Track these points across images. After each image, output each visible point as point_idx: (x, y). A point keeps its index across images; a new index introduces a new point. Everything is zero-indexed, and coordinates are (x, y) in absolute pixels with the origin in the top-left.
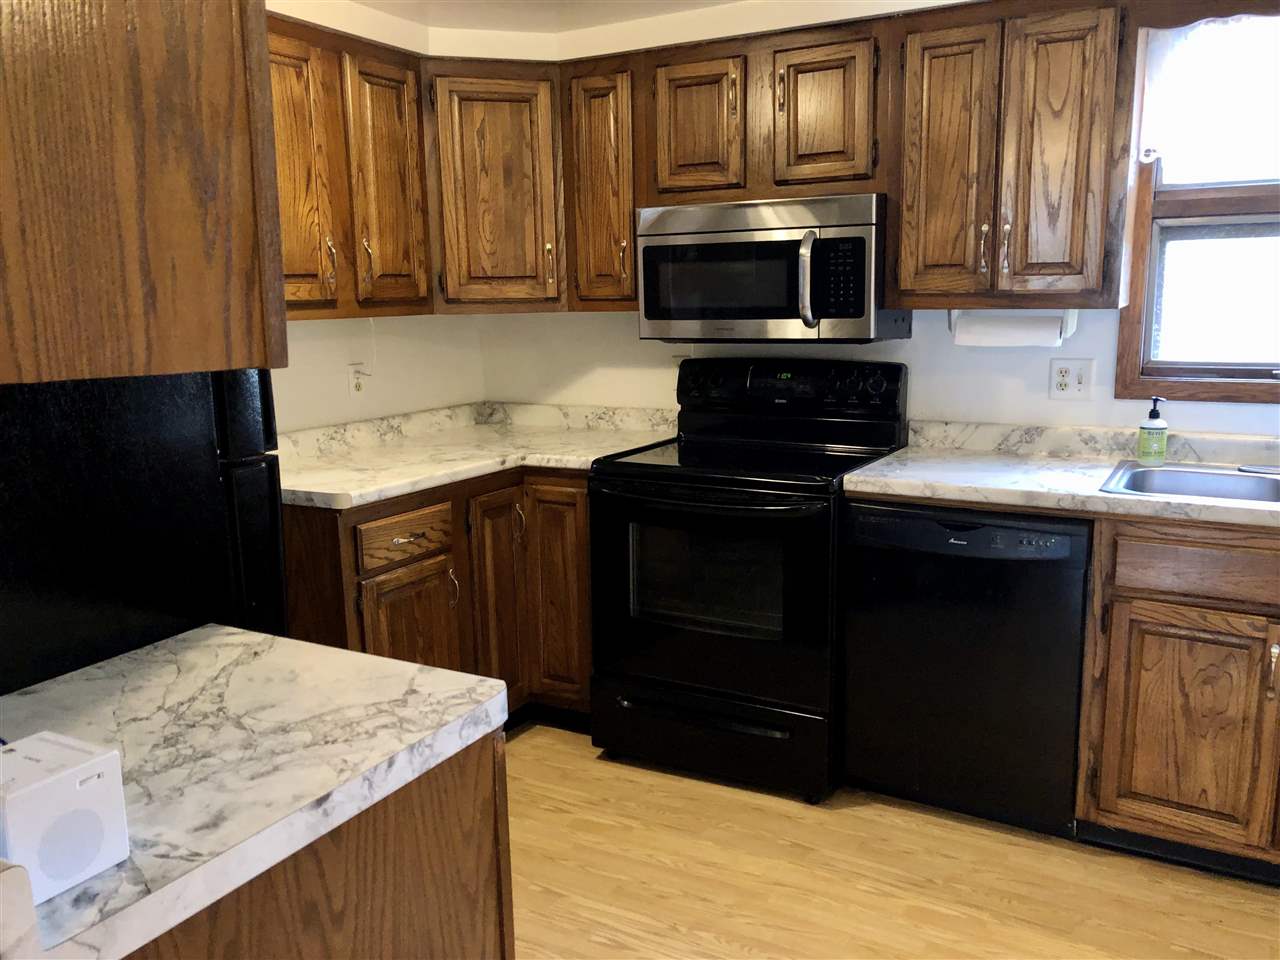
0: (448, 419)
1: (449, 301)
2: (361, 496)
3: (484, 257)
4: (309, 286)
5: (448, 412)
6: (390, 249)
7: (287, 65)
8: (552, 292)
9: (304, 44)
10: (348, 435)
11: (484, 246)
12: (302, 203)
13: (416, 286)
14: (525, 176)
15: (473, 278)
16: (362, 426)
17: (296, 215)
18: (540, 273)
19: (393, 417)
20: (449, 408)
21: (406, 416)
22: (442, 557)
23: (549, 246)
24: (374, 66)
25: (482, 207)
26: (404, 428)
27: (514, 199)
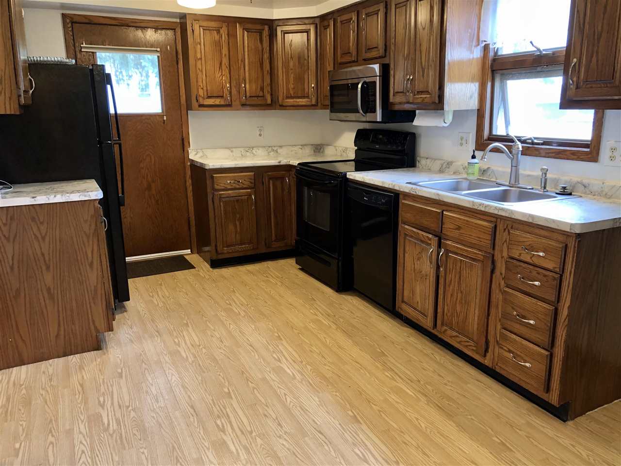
0: (300, 149)
1: (280, 106)
2: (213, 165)
3: (291, 90)
4: (219, 100)
5: (300, 147)
6: (254, 87)
7: (213, 30)
8: (314, 102)
9: (221, 23)
10: (254, 151)
11: (291, 86)
12: (218, 72)
13: (266, 100)
14: (305, 59)
15: (288, 98)
16: (260, 149)
17: (215, 77)
18: (310, 95)
19: (274, 147)
20: (301, 145)
21: (281, 147)
22: (249, 190)
23: (313, 86)
24: (249, 26)
25: (291, 72)
26: (279, 151)
27: (301, 68)
